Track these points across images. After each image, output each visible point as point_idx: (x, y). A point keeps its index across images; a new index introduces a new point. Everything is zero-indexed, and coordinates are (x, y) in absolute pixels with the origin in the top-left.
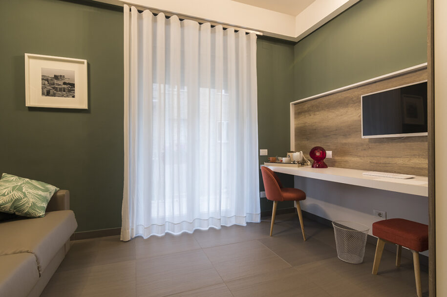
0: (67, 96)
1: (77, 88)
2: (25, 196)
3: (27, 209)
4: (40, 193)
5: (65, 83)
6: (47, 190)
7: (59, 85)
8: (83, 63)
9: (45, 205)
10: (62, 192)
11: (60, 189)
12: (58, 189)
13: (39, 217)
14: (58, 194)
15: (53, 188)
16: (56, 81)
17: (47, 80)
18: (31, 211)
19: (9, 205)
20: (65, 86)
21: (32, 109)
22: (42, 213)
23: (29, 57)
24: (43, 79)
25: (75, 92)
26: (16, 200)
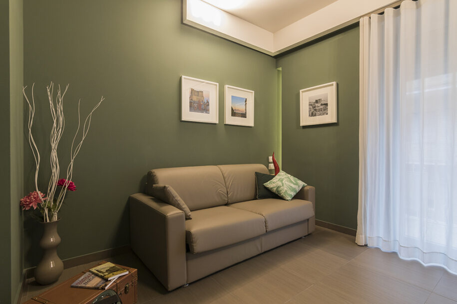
0: (323, 114)
1: (329, 107)
2: (283, 185)
3: (282, 194)
4: (292, 185)
5: (322, 105)
6: (296, 184)
7: (318, 107)
8: (332, 85)
9: (293, 194)
10: (308, 188)
11: (308, 185)
12: (306, 185)
13: (287, 200)
14: (306, 188)
15: (301, 183)
16: (316, 105)
17: (311, 105)
18: (284, 195)
19: (275, 189)
20: (322, 107)
21: (304, 127)
22: (289, 198)
23: (303, 92)
24: (310, 105)
25: (328, 110)
26: (278, 187)
